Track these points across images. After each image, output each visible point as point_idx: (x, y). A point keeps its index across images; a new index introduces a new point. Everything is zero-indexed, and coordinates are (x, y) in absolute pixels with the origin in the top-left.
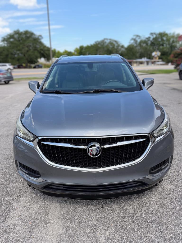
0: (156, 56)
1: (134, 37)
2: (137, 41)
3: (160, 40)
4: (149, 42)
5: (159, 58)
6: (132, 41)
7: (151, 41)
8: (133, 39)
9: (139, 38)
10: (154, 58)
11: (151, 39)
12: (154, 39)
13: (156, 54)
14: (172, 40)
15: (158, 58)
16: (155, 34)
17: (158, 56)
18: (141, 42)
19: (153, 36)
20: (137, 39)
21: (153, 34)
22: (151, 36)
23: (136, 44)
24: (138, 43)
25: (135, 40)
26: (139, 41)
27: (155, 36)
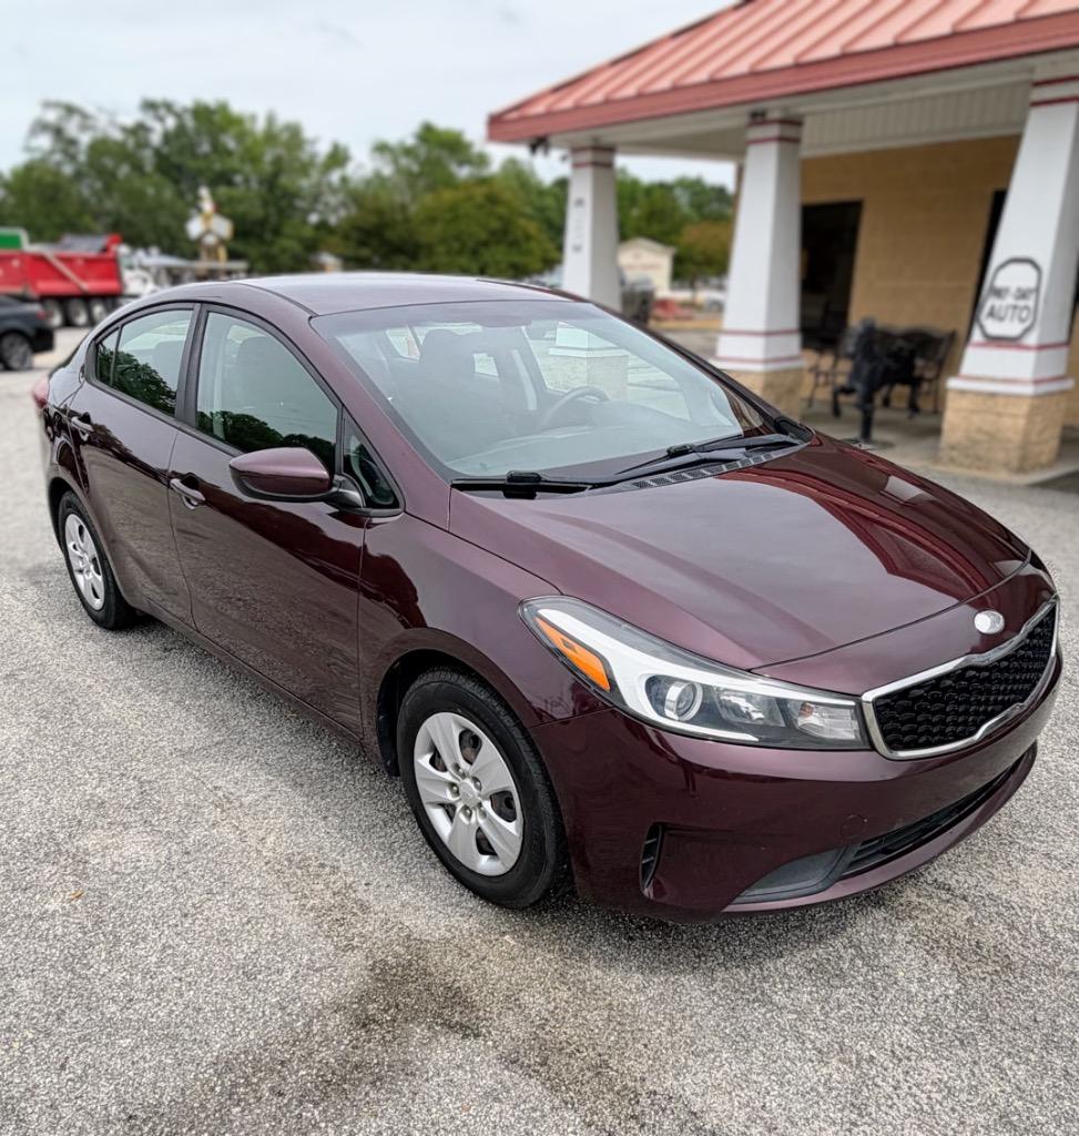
0: (210, 240)
1: (52, 116)
2: (73, 142)
3: (205, 148)
4: (147, 156)
5: (233, 255)
6: (45, 142)
7: (157, 153)
8: (40, 127)
9: (84, 128)
10: (204, 254)
11: (156, 138)
12: (167, 138)
13: (207, 225)
14: (268, 156)
15: (222, 253)
16: (169, 107)
17: (222, 241)
18: (100, 147)
19: (161, 119)
20: (72, 128)
21: (162, 112)
22: (150, 121)
23: (72, 158)
24: (82, 158)
25: (58, 132)
26: (85, 139)
27: (171, 122)
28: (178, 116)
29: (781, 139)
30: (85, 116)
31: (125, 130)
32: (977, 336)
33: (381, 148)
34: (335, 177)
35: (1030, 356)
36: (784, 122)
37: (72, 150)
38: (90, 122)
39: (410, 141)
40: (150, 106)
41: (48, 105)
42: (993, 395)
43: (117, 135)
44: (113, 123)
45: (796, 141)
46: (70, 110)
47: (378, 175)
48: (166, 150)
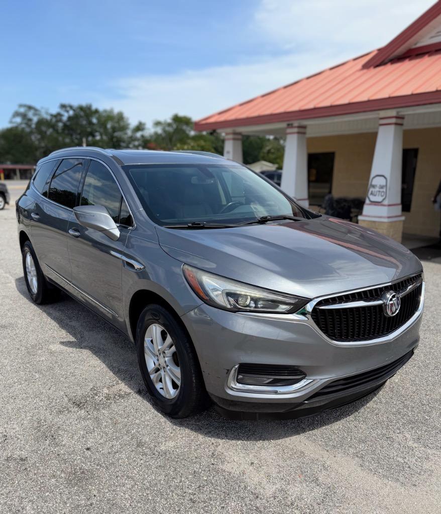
1: (22, 110)
2: (30, 120)
3: (84, 122)
4: (60, 125)
6: (18, 120)
7: (65, 124)
8: (17, 114)
9: (35, 114)
11: (65, 118)
12: (70, 118)
14: (110, 126)
16: (71, 107)
18: (41, 122)
19: (68, 112)
20: (30, 114)
21: (68, 109)
22: (63, 112)
23: (29, 126)
24: (33, 126)
25: (24, 116)
26: (35, 119)
27: (71, 113)
28: (74, 110)
29: (298, 133)
30: (36, 110)
31: (52, 115)
32: (367, 201)
33: (158, 124)
34: (139, 134)
35: (386, 208)
36: (299, 127)
37: (29, 123)
38: (38, 112)
39: (169, 121)
40: (63, 106)
41: (21, 106)
42: (374, 222)
43: (49, 118)
44: (47, 113)
45: (304, 133)
46: (30, 108)
47: (156, 134)
48: (68, 123)
